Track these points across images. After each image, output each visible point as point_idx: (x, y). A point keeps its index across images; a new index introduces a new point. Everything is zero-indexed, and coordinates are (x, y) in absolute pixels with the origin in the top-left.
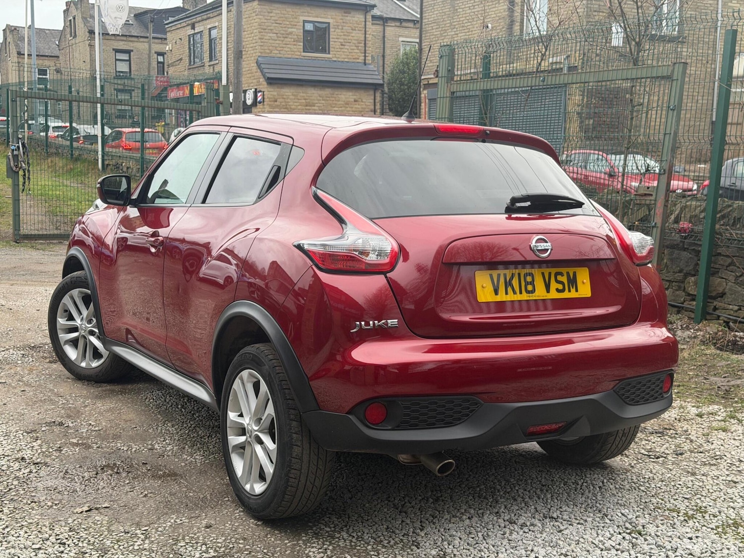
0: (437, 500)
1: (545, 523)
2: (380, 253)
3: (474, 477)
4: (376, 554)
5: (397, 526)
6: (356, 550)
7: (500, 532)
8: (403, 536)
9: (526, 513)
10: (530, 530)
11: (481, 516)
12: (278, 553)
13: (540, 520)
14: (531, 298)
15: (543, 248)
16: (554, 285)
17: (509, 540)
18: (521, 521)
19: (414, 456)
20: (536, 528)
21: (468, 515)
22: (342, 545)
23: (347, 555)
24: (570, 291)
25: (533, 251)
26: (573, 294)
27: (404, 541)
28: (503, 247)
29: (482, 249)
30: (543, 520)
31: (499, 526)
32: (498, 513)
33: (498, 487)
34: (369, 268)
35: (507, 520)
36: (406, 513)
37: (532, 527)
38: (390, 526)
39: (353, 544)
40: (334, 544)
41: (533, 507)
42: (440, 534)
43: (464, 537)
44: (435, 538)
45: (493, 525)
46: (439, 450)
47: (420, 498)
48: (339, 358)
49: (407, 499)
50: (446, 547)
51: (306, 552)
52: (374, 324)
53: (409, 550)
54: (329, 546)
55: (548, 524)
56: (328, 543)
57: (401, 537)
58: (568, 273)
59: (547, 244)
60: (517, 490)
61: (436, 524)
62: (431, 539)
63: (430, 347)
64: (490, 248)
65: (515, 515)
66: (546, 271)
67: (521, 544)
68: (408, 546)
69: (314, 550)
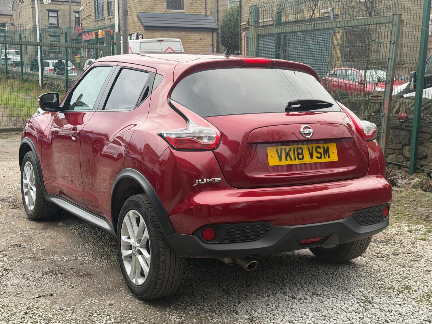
0: (249, 286)
1: (313, 298)
2: (210, 138)
3: (272, 271)
4: (212, 319)
5: (224, 302)
6: (199, 317)
7: (286, 304)
8: (228, 307)
9: (302, 292)
10: (304, 302)
11: (275, 294)
12: (153, 320)
13: (310, 296)
14: (302, 163)
15: (308, 132)
16: (315, 155)
17: (291, 308)
18: (299, 297)
19: (233, 259)
20: (308, 301)
21: (267, 294)
22: (191, 314)
23: (194, 320)
24: (325, 158)
25: (302, 134)
26: (327, 160)
27: (228, 310)
28: (285, 133)
29: (272, 134)
30: (312, 296)
31: (286, 300)
32: (285, 292)
33: (286, 277)
34: (203, 147)
35: (291, 297)
36: (230, 294)
37: (305, 300)
38: (220, 302)
39: (198, 313)
40: (186, 313)
41: (306, 288)
42: (250, 306)
43: (264, 307)
44: (247, 308)
45: (282, 300)
46: (248, 255)
47: (238, 285)
48: (186, 201)
49: (231, 285)
50: (253, 313)
51: (170, 318)
52: (207, 180)
53: (231, 316)
54: (183, 314)
55: (315, 298)
56: (183, 313)
57: (227, 308)
58: (324, 147)
59: (310, 130)
60: (297, 279)
61: (248, 300)
62: (245, 309)
63: (241, 194)
64: (278, 133)
65: (295, 293)
66: (310, 146)
67: (298, 310)
68: (231, 313)
69: (175, 317)
